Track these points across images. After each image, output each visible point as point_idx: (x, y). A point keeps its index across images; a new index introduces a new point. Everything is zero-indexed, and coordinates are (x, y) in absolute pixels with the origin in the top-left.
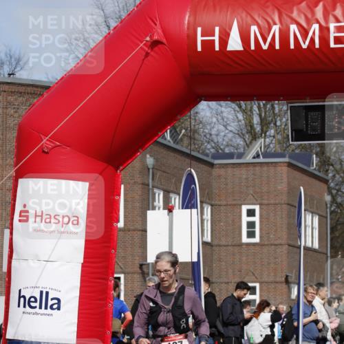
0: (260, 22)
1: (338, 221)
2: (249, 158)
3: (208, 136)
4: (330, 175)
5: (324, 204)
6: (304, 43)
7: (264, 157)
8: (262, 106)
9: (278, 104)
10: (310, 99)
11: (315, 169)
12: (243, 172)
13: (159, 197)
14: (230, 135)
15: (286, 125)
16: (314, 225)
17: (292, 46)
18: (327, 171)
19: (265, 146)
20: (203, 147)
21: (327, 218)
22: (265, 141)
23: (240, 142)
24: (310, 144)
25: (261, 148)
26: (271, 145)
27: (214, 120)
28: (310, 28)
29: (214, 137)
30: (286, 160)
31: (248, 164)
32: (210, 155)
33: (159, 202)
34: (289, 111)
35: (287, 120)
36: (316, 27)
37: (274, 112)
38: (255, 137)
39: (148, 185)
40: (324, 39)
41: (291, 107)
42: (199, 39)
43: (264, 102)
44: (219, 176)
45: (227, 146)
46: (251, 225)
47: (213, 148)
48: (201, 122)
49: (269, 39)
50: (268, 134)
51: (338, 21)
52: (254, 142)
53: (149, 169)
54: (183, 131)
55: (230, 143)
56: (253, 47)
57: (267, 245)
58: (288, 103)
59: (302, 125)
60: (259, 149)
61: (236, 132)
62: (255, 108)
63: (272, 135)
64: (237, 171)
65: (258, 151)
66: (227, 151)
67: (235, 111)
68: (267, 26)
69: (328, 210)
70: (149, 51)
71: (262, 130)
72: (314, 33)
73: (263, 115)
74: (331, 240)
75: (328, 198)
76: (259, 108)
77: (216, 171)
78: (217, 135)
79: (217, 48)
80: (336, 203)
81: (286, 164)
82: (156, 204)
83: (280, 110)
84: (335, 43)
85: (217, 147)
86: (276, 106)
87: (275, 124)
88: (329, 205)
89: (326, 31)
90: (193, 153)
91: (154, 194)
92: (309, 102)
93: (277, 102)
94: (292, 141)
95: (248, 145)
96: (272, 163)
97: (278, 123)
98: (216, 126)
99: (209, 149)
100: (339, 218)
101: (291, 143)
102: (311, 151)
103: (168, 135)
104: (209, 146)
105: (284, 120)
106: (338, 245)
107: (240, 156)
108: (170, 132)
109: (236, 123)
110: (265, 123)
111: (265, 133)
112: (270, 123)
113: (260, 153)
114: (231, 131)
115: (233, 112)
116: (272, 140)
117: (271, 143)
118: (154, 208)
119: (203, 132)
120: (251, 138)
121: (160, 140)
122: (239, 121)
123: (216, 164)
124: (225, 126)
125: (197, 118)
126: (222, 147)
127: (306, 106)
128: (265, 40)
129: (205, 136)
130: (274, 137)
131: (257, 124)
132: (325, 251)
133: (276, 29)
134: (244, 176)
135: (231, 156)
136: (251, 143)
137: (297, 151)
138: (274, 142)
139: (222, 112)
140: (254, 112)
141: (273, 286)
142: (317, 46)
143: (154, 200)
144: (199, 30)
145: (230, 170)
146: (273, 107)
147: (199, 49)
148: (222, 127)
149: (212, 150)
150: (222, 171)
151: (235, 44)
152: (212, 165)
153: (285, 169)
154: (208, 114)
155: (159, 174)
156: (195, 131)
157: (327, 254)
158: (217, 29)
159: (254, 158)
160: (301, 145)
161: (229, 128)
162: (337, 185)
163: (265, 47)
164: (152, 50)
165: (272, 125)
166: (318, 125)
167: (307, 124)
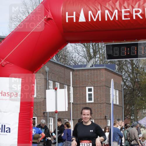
0: (92, 9)
1: (127, 93)
2: (89, 67)
4: (123, 73)
5: (121, 86)
6: (111, 18)
7: (95, 66)
8: (94, 45)
10: (114, 41)
11: (117, 71)
12: (86, 73)
13: (51, 83)
15: (104, 53)
16: (117, 95)
17: (106, 20)
18: (122, 71)
19: (95, 62)
20: (69, 62)
21: (122, 91)
22: (95, 59)
23: (85, 60)
24: (114, 61)
25: (94, 62)
26: (98, 62)
27: (74, 51)
28: (114, 12)
29: (73, 58)
30: (105, 67)
31: (88, 69)
32: (72, 66)
33: (51, 86)
34: (105, 47)
35: (105, 51)
36: (116, 11)
37: (99, 47)
38: (91, 58)
39: (46, 79)
40: (120, 16)
41: (106, 45)
42: (67, 17)
43: (95, 43)
44: (76, 75)
45: (79, 62)
46: (90, 95)
47: (73, 63)
48: (68, 52)
49: (97, 17)
50: (96, 56)
51: (125, 8)
52: (91, 60)
53: (46, 72)
54: (61, 56)
55: (81, 61)
56: (90, 20)
57: (97, 103)
59: (111, 52)
60: (93, 63)
61: (83, 56)
62: (91, 46)
63: (98, 57)
64: (84, 72)
65: (92, 64)
66: (79, 64)
67: (82, 47)
68: (95, 11)
69: (123, 88)
71: (94, 55)
72: (115, 14)
73: (94, 49)
74: (124, 100)
75: (122, 83)
78: (75, 57)
79: (75, 21)
80: (126, 85)
81: (104, 69)
82: (50, 87)
83: (101, 46)
84: (125, 18)
85: (75, 62)
86: (100, 45)
87: (99, 52)
88: (123, 86)
89: (120, 13)
90: (66, 65)
91: (49, 83)
93: (100, 43)
94: (107, 59)
95: (88, 62)
96: (98, 69)
97: (101, 52)
98: (74, 54)
100: (127, 91)
101: (106, 60)
102: (115, 64)
103: (54, 58)
104: (72, 62)
105: (103, 50)
106: (127, 103)
107: (85, 66)
108: (55, 56)
109: (83, 52)
110: (95, 52)
112: (97, 52)
114: (81, 56)
115: (81, 48)
117: (98, 60)
118: (49, 89)
119: (69, 56)
121: (51, 60)
123: (75, 70)
125: (66, 50)
126: (77, 62)
127: (112, 45)
128: (95, 17)
129: (70, 58)
130: (99, 58)
132: (121, 105)
133: (99, 12)
134: (87, 75)
135: (81, 66)
136: (89, 60)
137: (109, 64)
138: (99, 60)
139: (77, 48)
140: (91, 48)
141: (100, 121)
142: (117, 19)
143: (49, 85)
144: (67, 13)
145: (81, 72)
146: (98, 45)
147: (67, 21)
148: (77, 54)
149: (73, 64)
150: (78, 73)
151: (82, 19)
152: (73, 70)
153: (104, 71)
154: (71, 49)
155: (51, 74)
156: (66, 56)
157: (122, 107)
158: (74, 13)
159: (91, 67)
160: (111, 61)
161: (80, 54)
162: (126, 77)
163: (95, 20)
164: (47, 22)
165: (98, 53)
166: (118, 52)
167: (113, 52)
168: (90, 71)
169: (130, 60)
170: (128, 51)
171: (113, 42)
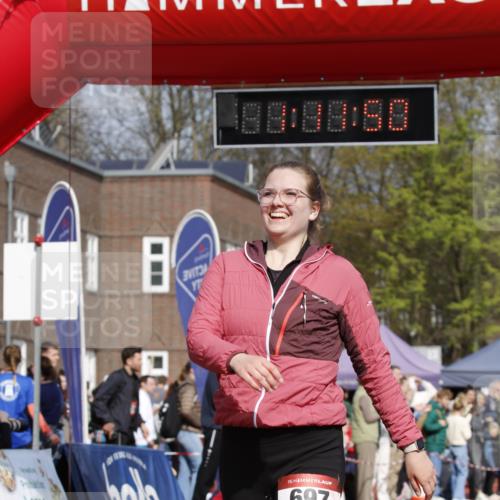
2: (155, 168)
3: (95, 136)
6: (239, 1)
7: (176, 167)
8: (175, 93)
9: (199, 90)
10: (247, 83)
11: (252, 186)
12: (146, 189)
13: (23, 224)
14: (128, 135)
15: (209, 121)
17: (221, 5)
19: (178, 152)
20: (87, 151)
22: (178, 145)
23: (142, 144)
24: (244, 149)
25: (172, 154)
26: (188, 151)
27: (105, 112)
29: (104, 137)
30: (210, 171)
31: (153, 178)
32: (98, 164)
33: (22, 231)
34: (214, 100)
35: (212, 113)
37: (191, 102)
38: (164, 138)
39: (6, 206)
41: (218, 94)
43: (178, 87)
44: (111, 195)
45: (124, 150)
46: (157, 266)
47: (102, 152)
48: (85, 115)
50: (183, 133)
52: (162, 145)
53: (7, 183)
54: (59, 128)
55: (128, 146)
56: (163, 7)
58: (213, 89)
59: (233, 120)
60: (169, 155)
61: (137, 130)
62: (165, 95)
63: (189, 135)
64: (137, 187)
65: (168, 158)
66: (123, 157)
67: (134, 98)
70: (11, 10)
71: (175, 127)
73: (176, 105)
76: (171, 95)
77: (105, 188)
78: (109, 134)
79: (111, 7)
81: (209, 179)
82: (18, 233)
83: (201, 99)
84: (284, 2)
85: (108, 152)
86: (195, 93)
87: (194, 119)
90: (75, 161)
91: (15, 220)
92: (244, 88)
93: (196, 87)
94: (218, 144)
95: (154, 150)
96: (188, 176)
97: (198, 118)
98: (108, 121)
99: (96, 155)
102: (247, 159)
103: (36, 133)
104: (96, 151)
105: (207, 113)
107: (142, 165)
108: (41, 128)
109: (136, 118)
110: (179, 118)
111: (179, 132)
112: (186, 117)
113: (171, 161)
114: (129, 129)
116: (188, 143)
117: (187, 147)
118: (14, 240)
119: (89, 129)
120: (157, 140)
121: (25, 140)
122: (141, 114)
123: (106, 177)
124: (121, 121)
125: (79, 109)
126: (116, 152)
127: (240, 93)
129: (91, 135)
130: (192, 138)
131: (167, 119)
134: (147, 196)
135: (128, 165)
136: (158, 146)
137: (226, 159)
138: (191, 145)
139: (116, 101)
140: (163, 101)
142: (258, 5)
143: (14, 228)
145: (126, 187)
146: (191, 95)
147: (84, 7)
148: (115, 123)
149: (102, 157)
150: (115, 188)
151: (137, 1)
152: (100, 178)
153: (207, 185)
155: (22, 190)
156: (77, 129)
159: (163, 168)
160: (231, 150)
161: (127, 124)
163: (181, 6)
164: (15, 8)
165: (189, 120)
166: (256, 120)
167: (240, 119)
168: (158, 183)
169: (297, 148)
170: (294, 117)
171: (242, 86)
